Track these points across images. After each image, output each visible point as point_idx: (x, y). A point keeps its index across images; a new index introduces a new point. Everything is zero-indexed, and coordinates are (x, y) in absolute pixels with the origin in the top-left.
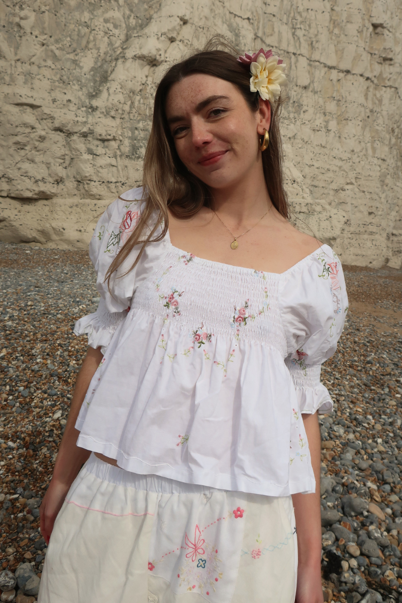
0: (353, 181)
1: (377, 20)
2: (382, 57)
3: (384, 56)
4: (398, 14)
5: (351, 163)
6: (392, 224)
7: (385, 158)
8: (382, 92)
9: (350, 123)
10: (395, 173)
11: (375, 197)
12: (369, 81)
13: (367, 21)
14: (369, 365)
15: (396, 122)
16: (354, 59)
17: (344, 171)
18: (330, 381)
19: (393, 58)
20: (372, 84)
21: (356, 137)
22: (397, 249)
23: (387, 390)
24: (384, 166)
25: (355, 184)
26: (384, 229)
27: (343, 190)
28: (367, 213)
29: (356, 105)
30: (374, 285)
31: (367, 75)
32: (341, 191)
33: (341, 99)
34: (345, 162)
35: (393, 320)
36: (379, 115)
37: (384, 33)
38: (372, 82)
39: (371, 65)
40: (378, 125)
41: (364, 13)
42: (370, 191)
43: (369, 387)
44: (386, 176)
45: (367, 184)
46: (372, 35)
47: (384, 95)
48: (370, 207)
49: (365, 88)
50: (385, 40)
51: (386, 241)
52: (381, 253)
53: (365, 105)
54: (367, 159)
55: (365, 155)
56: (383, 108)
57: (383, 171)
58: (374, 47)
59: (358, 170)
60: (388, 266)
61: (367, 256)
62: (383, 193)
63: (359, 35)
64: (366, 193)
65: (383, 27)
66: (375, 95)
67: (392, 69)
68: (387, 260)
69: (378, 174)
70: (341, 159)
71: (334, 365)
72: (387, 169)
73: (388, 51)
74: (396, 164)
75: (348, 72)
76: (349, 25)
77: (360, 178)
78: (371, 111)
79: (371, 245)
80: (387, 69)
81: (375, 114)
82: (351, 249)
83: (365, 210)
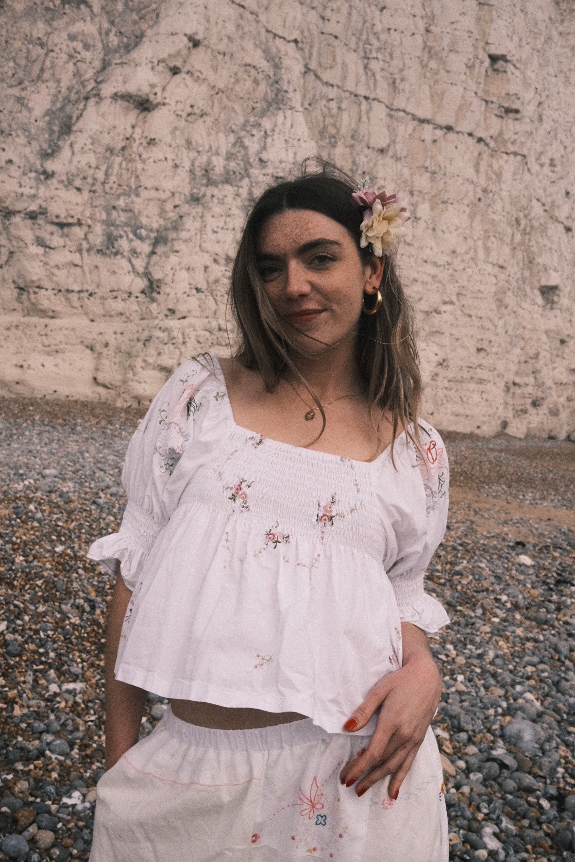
0: (454, 298)
1: (496, 48)
2: (503, 107)
3: (506, 105)
4: (529, 40)
5: (451, 271)
6: (514, 368)
7: (505, 265)
8: (502, 162)
9: (450, 208)
10: (519, 288)
11: (488, 324)
12: (483, 143)
13: (481, 51)
15: (524, 208)
16: (460, 109)
17: (440, 282)
19: (521, 109)
20: (486, 148)
21: (460, 231)
22: (520, 408)
24: (502, 276)
25: (457, 303)
26: (500, 376)
27: (438, 312)
28: (475, 350)
29: (460, 180)
30: (481, 462)
31: (479, 134)
32: (434, 314)
33: (437, 169)
34: (441, 268)
35: (503, 515)
36: (496, 197)
37: (508, 70)
38: (487, 145)
39: (486, 118)
40: (494, 213)
41: (477, 37)
42: (480, 314)
44: (505, 293)
45: (476, 304)
46: (489, 73)
47: (506, 167)
48: (478, 340)
49: (476, 154)
50: (508, 81)
51: (503, 394)
52: (495, 413)
53: (475, 180)
54: (477, 265)
55: (473, 259)
56: (503, 186)
58: (491, 91)
59: (463, 282)
60: (505, 434)
61: (472, 416)
62: (501, 318)
63: (467, 71)
64: (473, 318)
65: (506, 61)
66: (491, 166)
67: (518, 126)
68: (505, 424)
69: (493, 289)
70: (435, 264)
72: (507, 282)
73: (513, 98)
74: (522, 274)
75: (449, 128)
76: (453, 56)
77: (464, 295)
78: (485, 191)
79: (480, 400)
80: (510, 126)
81: (491, 195)
82: (449, 405)
83: (472, 345)
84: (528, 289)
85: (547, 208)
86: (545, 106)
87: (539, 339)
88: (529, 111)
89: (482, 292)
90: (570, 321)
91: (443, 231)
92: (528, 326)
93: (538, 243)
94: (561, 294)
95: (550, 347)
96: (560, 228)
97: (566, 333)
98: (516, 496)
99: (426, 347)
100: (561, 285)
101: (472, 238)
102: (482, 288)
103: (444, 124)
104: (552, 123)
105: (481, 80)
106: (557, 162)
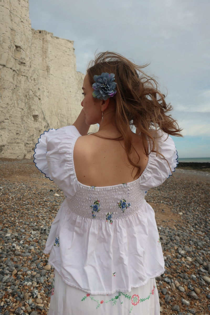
84: (29, 116)
85: (33, 92)
86: (31, 63)
87: (33, 130)
88: (28, 64)
89: (17, 116)
90: (41, 125)
91: (4, 97)
92: (30, 127)
93: (31, 102)
94: (39, 117)
95: (36, 133)
96: (37, 98)
97: (41, 128)
98: (40, 177)
99: (4, 133)
100: (39, 115)
101: (13, 100)
102: (17, 115)
103: (3, 64)
104: (34, 68)
105: (13, 53)
106: (36, 79)
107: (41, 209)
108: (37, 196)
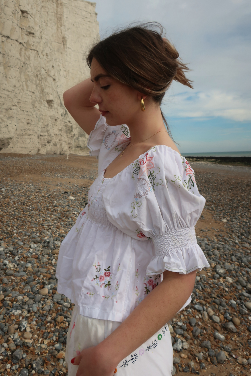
0: (17, 104)
1: (23, 8)
2: (28, 31)
3: (29, 31)
4: (35, 7)
5: (14, 94)
6: (40, 130)
7: (34, 92)
8: (30, 53)
9: (12, 69)
10: (40, 101)
11: (30, 114)
12: (21, 45)
13: (17, 8)
14: (56, 208)
15: (39, 71)
16: (12, 30)
18: (40, 219)
19: (35, 33)
20: (23, 47)
21: (16, 78)
22: (43, 144)
23: (70, 219)
24: (34, 96)
25: (18, 106)
26: (36, 133)
27: (11, 109)
28: (26, 123)
29: (14, 58)
30: (38, 164)
31: (20, 41)
32: (10, 110)
33: (5, 54)
34: (11, 92)
35: (54, 183)
36: (29, 66)
37: (28, 17)
38: (23, 45)
39: (22, 35)
40: (28, 72)
41: (15, 2)
42: (27, 110)
43: (61, 219)
44: (35, 102)
45: (25, 106)
46: (21, 17)
47: (31, 55)
48: (27, 120)
49: (19, 48)
50: (29, 21)
51: (37, 139)
52: (36, 146)
53: (20, 59)
54: (24, 91)
55: (22, 89)
56: (31, 62)
57: (33, 99)
58: (23, 25)
59: (19, 98)
60: (39, 153)
61: (28, 148)
62: (34, 112)
63: (13, 15)
64: (25, 111)
65: (28, 14)
66: (25, 54)
67: (34, 39)
68: (39, 150)
69: (31, 101)
70: (8, 90)
71: (38, 210)
72: (35, 98)
73: (31, 28)
74: (40, 95)
75: (8, 37)
76: (6, 8)
77: (20, 103)
78: (24, 63)
79: (30, 142)
80: (31, 39)
81: (26, 65)
82: (19, 144)
83: (25, 122)
84: (42, 101)
85: (46, 71)
86: (42, 33)
87: (48, 119)
88: (37, 34)
89: (27, 102)
90: (58, 113)
91: (10, 78)
92: (44, 115)
93: (44, 84)
94: (54, 103)
95: (52, 122)
96: (51, 79)
97: (57, 117)
98: (55, 176)
99: (11, 123)
100: (54, 100)
101: (21, 81)
102: (27, 100)
103: (6, 35)
104: (45, 40)
105: (19, 20)
106: (48, 55)
107: (49, 216)
108: (46, 200)
